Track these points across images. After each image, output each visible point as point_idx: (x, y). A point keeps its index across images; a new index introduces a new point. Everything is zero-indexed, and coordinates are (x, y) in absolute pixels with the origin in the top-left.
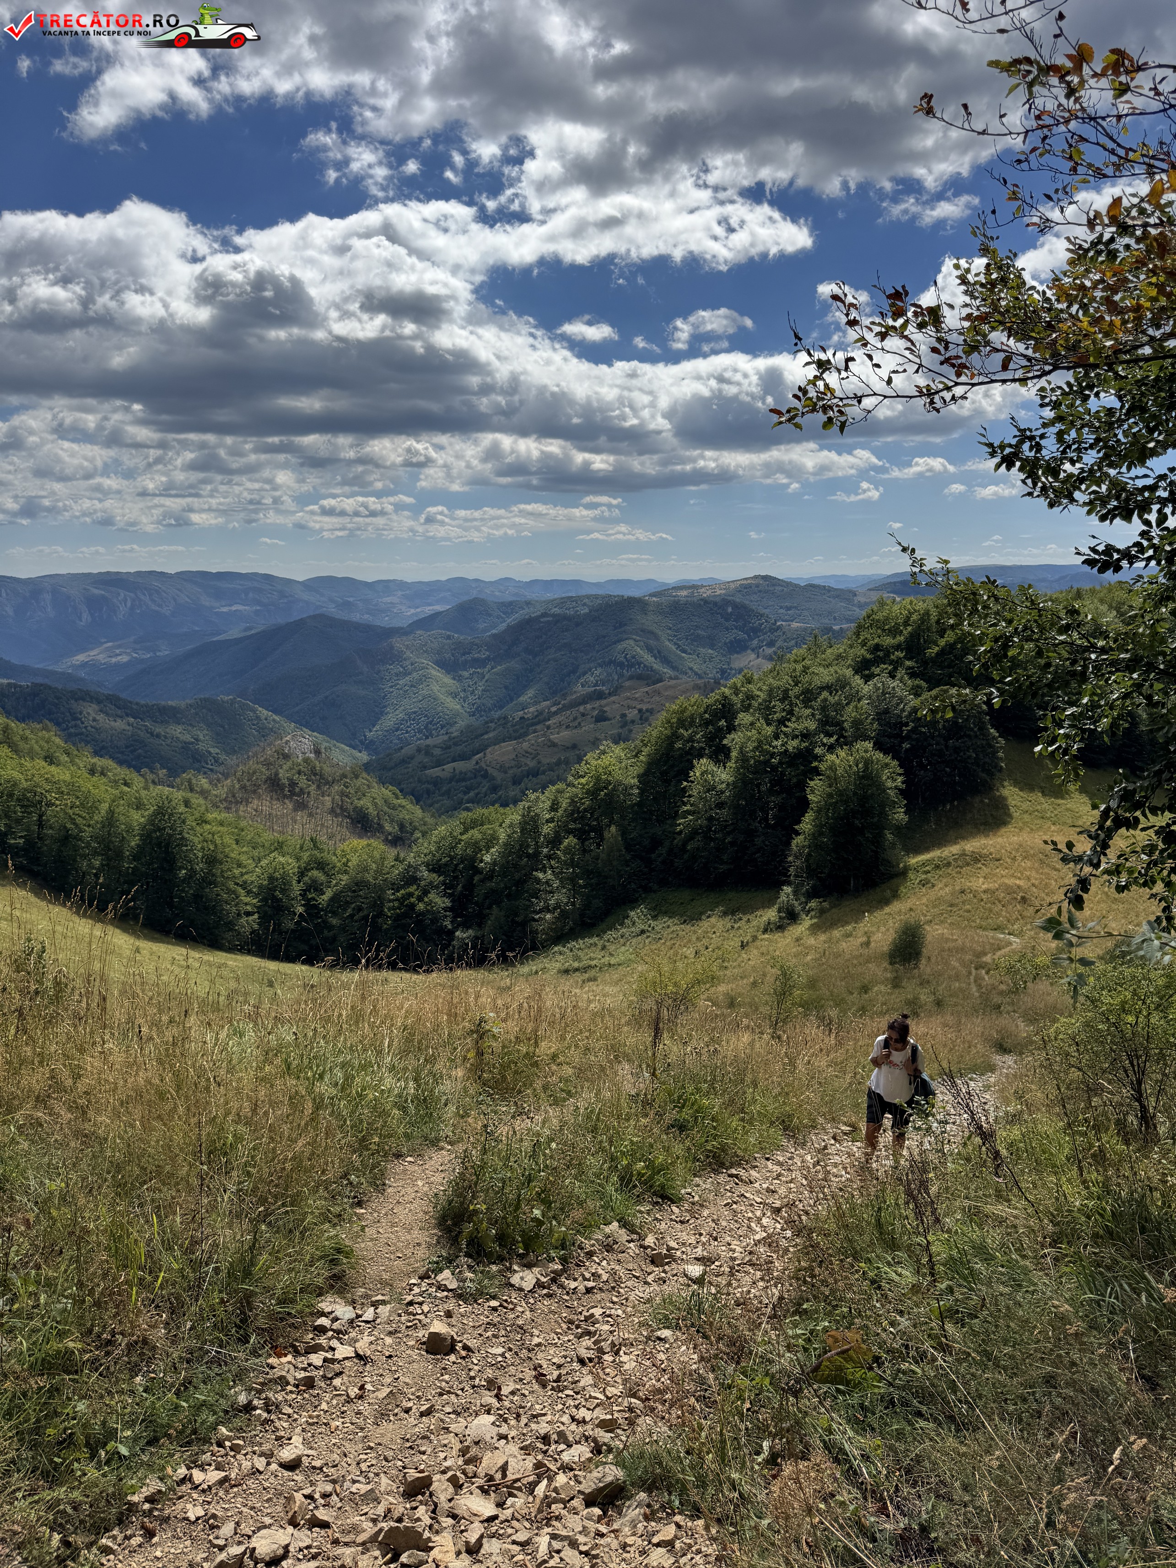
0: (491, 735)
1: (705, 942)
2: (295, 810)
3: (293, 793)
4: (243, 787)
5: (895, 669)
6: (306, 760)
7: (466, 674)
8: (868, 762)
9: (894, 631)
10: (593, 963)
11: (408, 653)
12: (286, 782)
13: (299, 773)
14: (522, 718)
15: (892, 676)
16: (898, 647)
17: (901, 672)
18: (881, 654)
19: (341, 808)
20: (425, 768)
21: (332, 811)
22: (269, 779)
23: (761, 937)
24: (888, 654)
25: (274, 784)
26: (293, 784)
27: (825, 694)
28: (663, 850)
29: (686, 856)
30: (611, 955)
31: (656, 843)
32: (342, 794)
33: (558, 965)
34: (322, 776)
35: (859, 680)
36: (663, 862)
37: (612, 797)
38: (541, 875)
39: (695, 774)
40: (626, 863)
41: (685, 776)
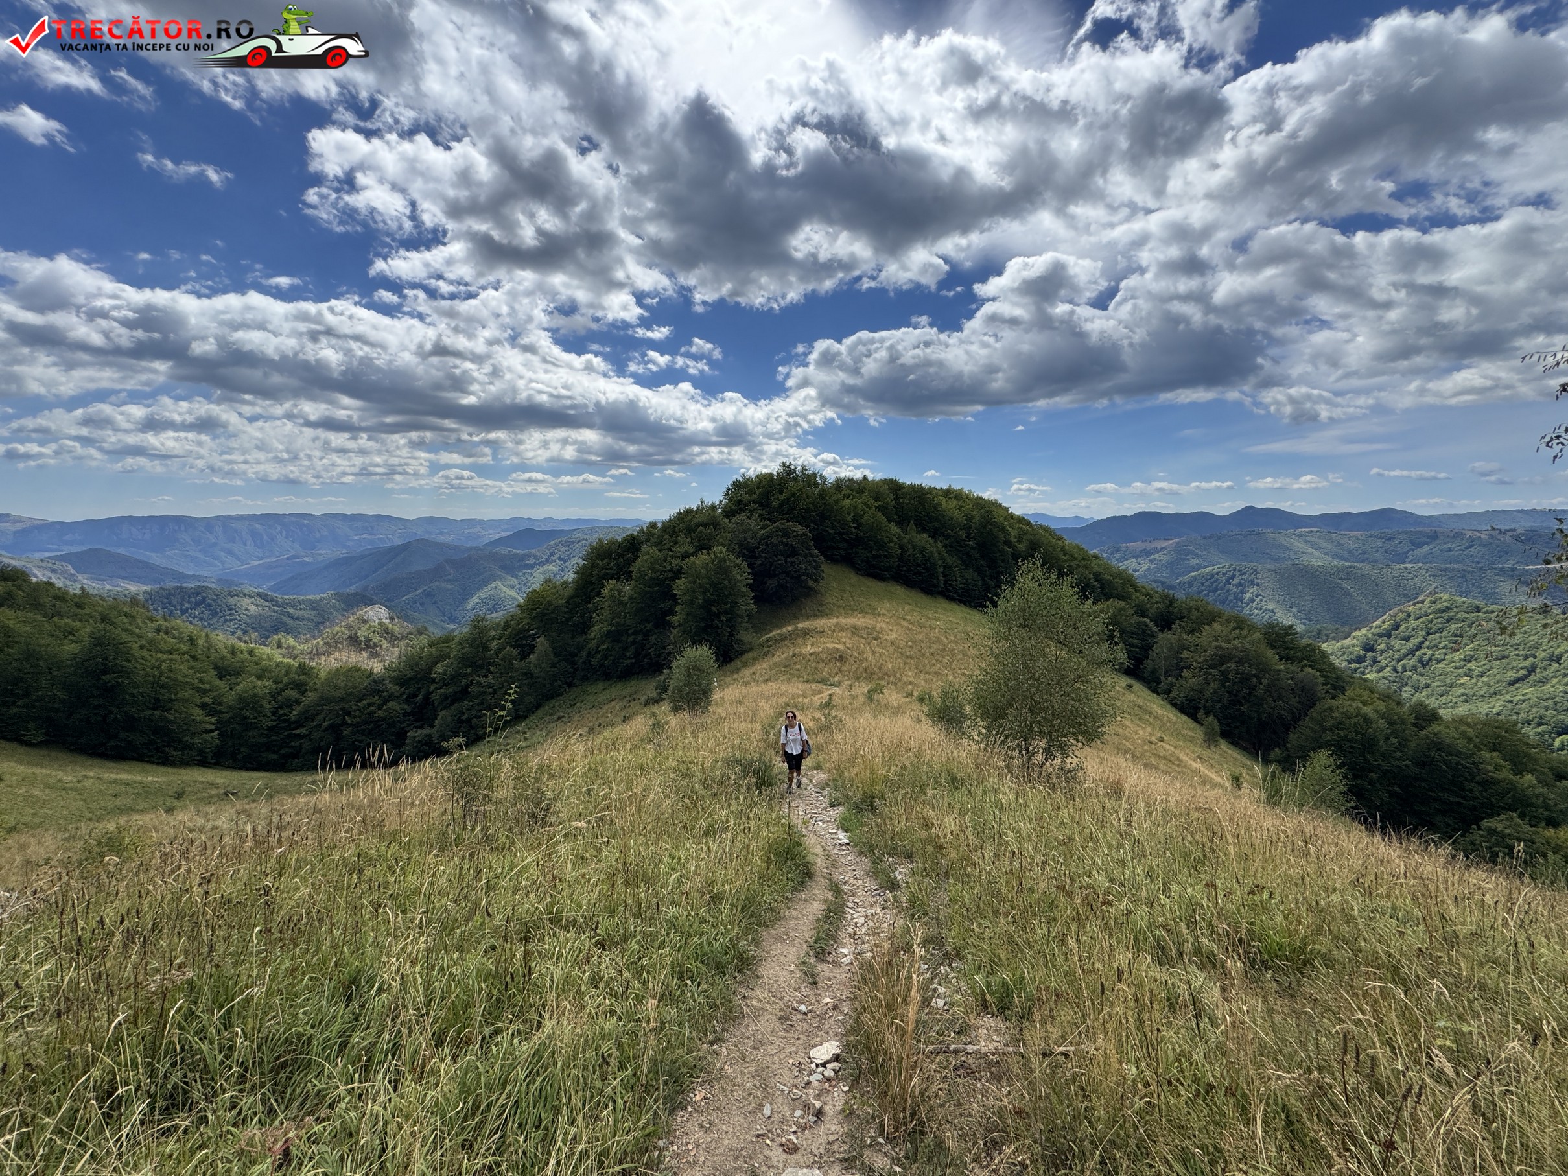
2: (369, 658)
3: (368, 647)
4: (327, 644)
5: (751, 515)
6: (381, 624)
8: (722, 561)
13: (375, 632)
16: (753, 502)
18: (742, 506)
22: (349, 637)
24: (746, 507)
25: (353, 641)
26: (368, 640)
27: (700, 528)
28: (584, 653)
29: (599, 656)
31: (579, 649)
34: (392, 634)
35: (726, 520)
36: (584, 662)
37: (545, 615)
38: (482, 680)
39: (605, 592)
40: (554, 665)
41: (599, 594)
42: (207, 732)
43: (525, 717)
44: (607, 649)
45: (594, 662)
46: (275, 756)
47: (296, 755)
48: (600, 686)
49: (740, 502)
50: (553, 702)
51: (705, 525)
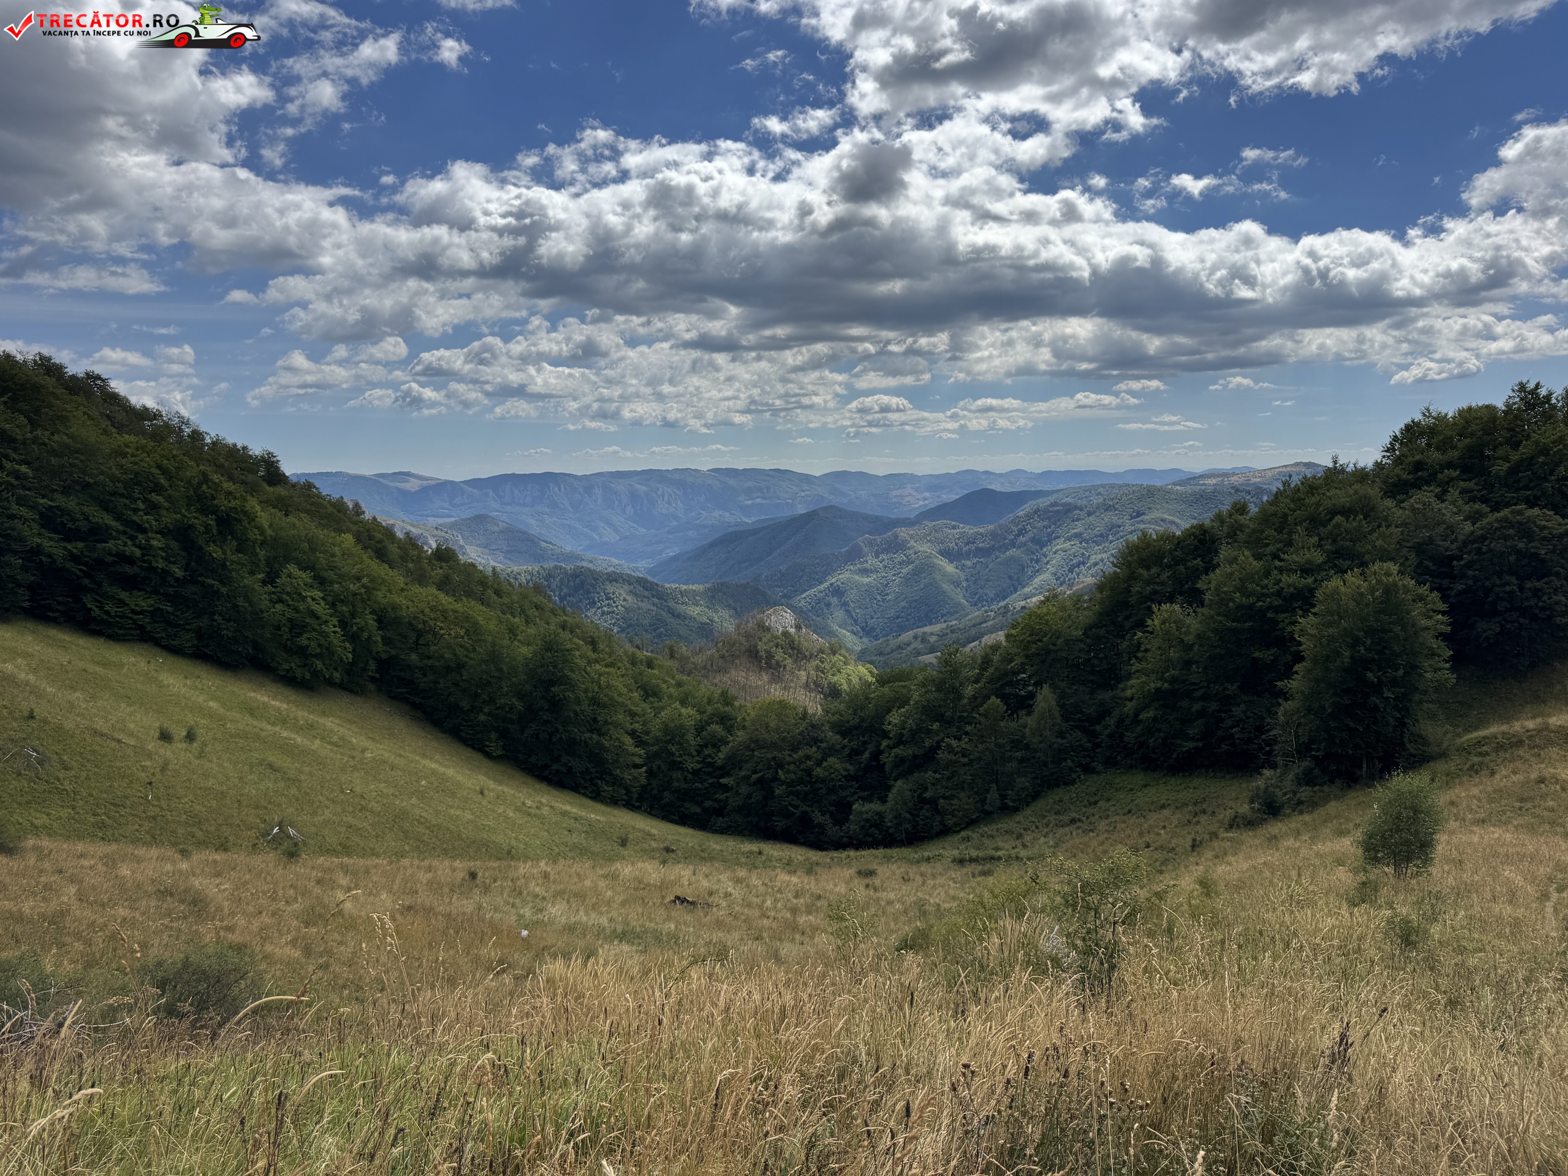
0: (990, 623)
1: (1147, 838)
2: (770, 682)
3: (769, 666)
4: (723, 657)
5: (1445, 492)
6: (786, 634)
7: (968, 563)
8: (1389, 590)
9: (1444, 445)
10: (1000, 853)
11: (912, 543)
12: (763, 654)
13: (777, 646)
14: (1023, 608)
15: (1440, 498)
16: (1450, 465)
17: (1454, 493)
18: (1425, 474)
19: (815, 683)
20: (919, 654)
21: (807, 686)
22: (749, 651)
23: (1223, 834)
24: (1434, 475)
25: (753, 654)
26: (770, 656)
27: (1339, 519)
28: (1111, 721)
29: (1139, 729)
30: (1024, 846)
31: (1104, 713)
32: (817, 668)
33: (955, 852)
34: (799, 651)
35: (1389, 503)
36: (1111, 736)
37: (1048, 652)
38: (954, 743)
39: (1154, 623)
40: (1061, 734)
41: (1141, 624)
42: (636, 766)
43: (1016, 810)
44: (1155, 719)
45: (1130, 737)
46: (698, 810)
47: (719, 812)
48: (1139, 778)
49: (1418, 466)
50: (1058, 794)
51: (1347, 512)
